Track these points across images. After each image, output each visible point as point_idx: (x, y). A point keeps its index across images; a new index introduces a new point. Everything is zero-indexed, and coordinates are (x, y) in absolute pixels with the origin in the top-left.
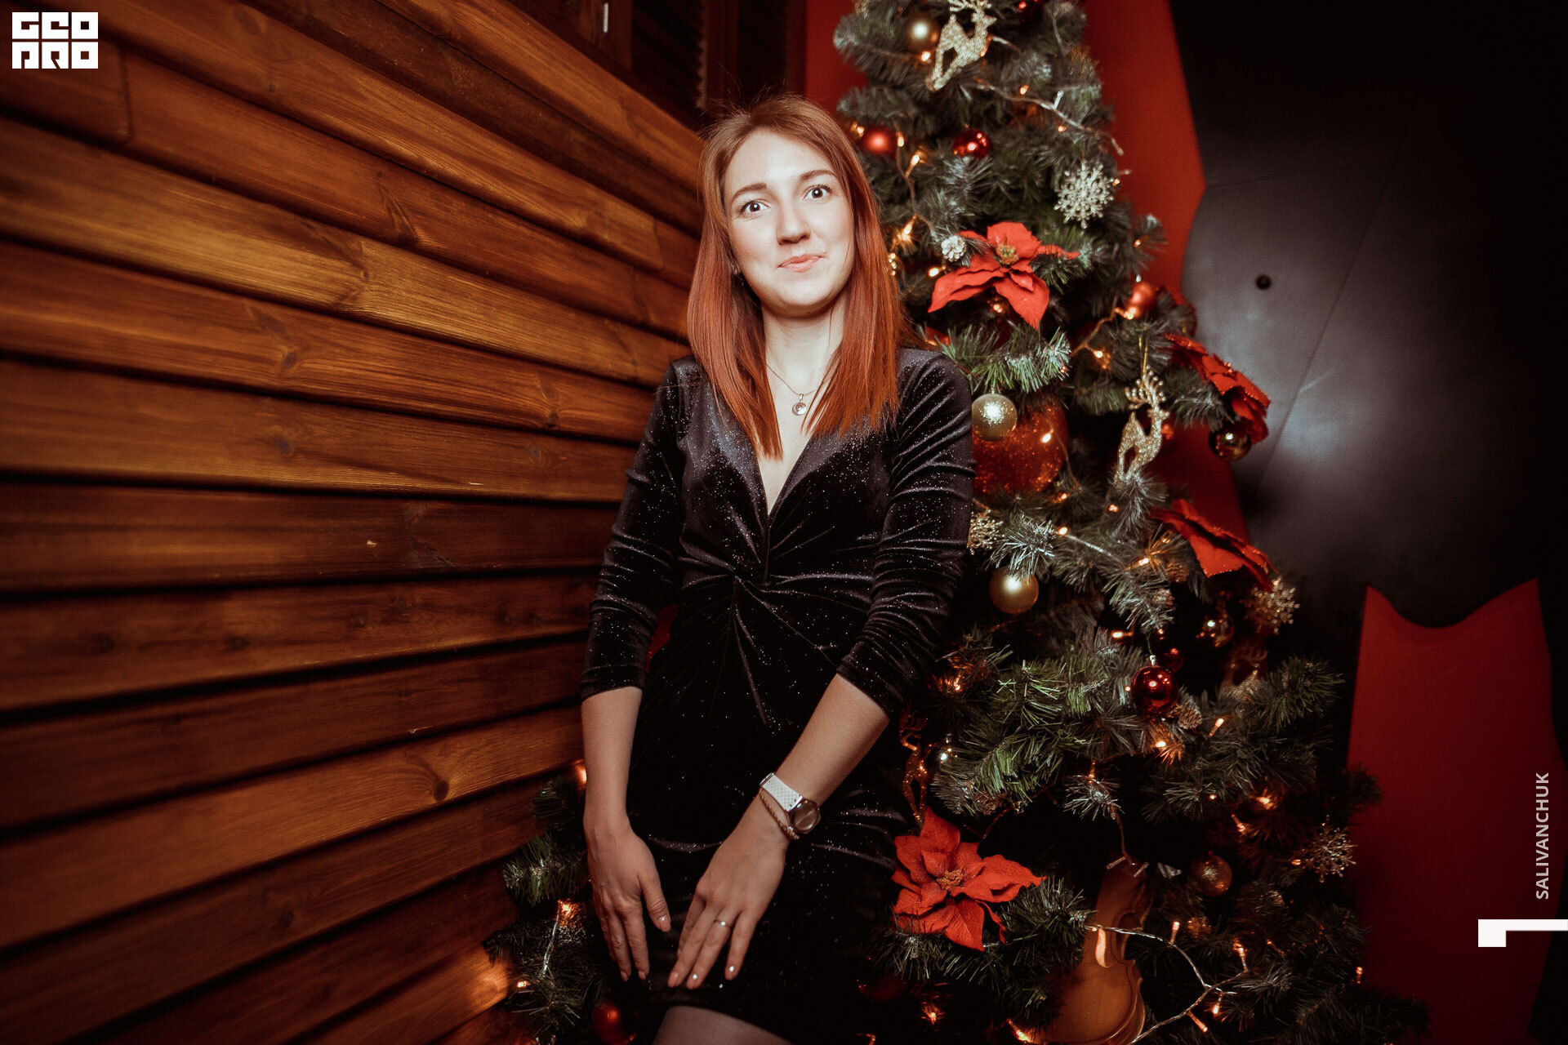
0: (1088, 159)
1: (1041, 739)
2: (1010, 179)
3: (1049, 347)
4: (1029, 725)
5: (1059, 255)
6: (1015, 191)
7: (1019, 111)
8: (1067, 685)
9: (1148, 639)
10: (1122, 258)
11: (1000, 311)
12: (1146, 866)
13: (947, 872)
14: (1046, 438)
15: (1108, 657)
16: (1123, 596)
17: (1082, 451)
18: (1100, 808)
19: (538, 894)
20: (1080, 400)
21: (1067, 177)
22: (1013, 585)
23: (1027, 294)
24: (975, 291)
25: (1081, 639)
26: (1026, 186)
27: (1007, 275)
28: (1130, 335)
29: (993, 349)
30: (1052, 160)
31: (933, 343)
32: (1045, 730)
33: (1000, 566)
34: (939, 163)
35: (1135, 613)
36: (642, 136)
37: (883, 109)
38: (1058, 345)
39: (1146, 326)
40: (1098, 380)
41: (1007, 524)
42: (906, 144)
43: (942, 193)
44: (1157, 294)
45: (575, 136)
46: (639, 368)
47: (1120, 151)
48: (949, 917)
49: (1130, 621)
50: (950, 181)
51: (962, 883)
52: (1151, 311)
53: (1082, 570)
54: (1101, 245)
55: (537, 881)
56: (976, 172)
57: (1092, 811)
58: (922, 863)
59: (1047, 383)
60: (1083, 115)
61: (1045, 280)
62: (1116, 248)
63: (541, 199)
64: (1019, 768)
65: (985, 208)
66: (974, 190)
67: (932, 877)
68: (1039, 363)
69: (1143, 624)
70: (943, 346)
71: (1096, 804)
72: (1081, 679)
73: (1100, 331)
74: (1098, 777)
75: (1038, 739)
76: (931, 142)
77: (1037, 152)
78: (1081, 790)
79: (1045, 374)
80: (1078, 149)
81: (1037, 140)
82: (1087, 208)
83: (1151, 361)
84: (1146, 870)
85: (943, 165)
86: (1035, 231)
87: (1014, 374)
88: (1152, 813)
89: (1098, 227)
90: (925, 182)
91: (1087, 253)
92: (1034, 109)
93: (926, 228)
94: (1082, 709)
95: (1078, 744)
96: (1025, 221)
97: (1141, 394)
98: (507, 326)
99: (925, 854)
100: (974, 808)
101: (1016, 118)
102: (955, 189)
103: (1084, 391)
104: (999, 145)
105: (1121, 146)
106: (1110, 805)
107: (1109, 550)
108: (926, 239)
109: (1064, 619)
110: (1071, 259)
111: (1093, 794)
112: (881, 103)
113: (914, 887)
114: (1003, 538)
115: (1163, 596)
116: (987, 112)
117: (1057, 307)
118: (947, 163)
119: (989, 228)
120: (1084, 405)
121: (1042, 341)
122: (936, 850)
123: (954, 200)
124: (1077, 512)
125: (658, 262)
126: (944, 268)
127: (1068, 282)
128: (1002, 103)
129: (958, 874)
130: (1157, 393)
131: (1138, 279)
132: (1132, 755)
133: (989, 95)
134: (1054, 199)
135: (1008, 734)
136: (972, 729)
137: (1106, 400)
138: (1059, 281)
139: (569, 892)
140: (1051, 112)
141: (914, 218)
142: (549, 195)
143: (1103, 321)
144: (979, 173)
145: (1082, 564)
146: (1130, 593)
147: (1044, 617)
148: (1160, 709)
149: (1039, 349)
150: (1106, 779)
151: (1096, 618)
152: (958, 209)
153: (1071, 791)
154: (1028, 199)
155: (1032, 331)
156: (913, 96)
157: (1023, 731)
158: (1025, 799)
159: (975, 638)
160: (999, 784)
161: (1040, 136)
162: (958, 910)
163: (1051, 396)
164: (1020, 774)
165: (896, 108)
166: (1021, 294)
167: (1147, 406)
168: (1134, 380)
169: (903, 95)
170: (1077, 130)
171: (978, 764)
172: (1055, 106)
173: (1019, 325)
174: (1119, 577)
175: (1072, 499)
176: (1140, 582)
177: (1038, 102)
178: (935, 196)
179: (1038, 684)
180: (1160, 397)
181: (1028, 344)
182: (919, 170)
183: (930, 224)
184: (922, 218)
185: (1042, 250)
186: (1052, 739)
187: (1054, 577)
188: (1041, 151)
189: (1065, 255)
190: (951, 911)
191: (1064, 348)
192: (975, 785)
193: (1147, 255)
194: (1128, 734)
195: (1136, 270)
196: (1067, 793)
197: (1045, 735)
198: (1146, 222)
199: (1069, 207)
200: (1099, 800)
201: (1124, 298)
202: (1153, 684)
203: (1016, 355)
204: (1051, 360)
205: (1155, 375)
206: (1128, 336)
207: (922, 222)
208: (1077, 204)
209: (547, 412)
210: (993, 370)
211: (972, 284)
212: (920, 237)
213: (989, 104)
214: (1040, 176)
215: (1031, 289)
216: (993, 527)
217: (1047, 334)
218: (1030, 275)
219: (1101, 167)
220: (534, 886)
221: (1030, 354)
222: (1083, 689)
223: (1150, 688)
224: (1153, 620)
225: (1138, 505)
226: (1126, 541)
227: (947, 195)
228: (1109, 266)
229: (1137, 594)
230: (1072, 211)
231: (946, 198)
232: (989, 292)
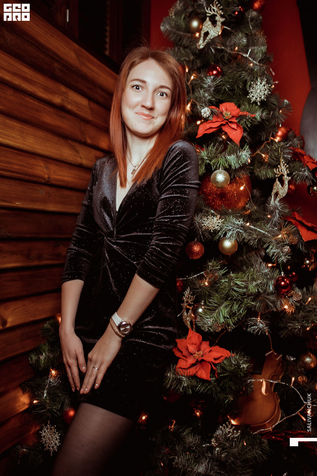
0: (261, 77)
1: (238, 302)
2: (229, 85)
3: (242, 151)
4: (234, 297)
5: (247, 115)
6: (232, 90)
7: (234, 57)
8: (248, 282)
9: (281, 265)
10: (274, 117)
11: (224, 138)
12: (281, 356)
13: (197, 352)
14: (242, 188)
15: (266, 273)
16: (272, 249)
17: (258, 194)
18: (262, 330)
19: (42, 366)
20: (256, 174)
21: (252, 84)
22: (227, 244)
23: (235, 131)
24: (214, 130)
25: (255, 266)
26: (236, 88)
27: (227, 123)
28: (276, 147)
29: (221, 153)
30: (247, 77)
31: (198, 150)
32: (240, 299)
33: (223, 236)
34: (201, 79)
35: (276, 255)
36: (83, 66)
37: (180, 57)
38: (246, 150)
39: (282, 144)
40: (264, 166)
41: (226, 220)
42: (189, 71)
43: (202, 91)
44: (288, 132)
45: (56, 65)
46: (83, 160)
47: (274, 74)
48: (198, 368)
49: (274, 259)
50: (205, 86)
51: (202, 356)
52: (285, 138)
53: (255, 239)
54: (265, 112)
55: (42, 361)
56: (216, 82)
57: (259, 331)
58: (187, 349)
59: (241, 166)
60: (259, 59)
61: (242, 125)
62: (272, 113)
63: (43, 91)
64: (230, 314)
65: (219, 97)
66: (215, 89)
67: (191, 354)
68: (238, 157)
69: (279, 260)
70: (202, 152)
71: (260, 329)
72: (253, 279)
73: (264, 146)
74: (261, 319)
75: (237, 303)
76: (199, 70)
77: (240, 74)
78: (254, 323)
79: (241, 162)
80: (256, 72)
81: (241, 69)
82: (260, 97)
83: (284, 158)
84: (282, 357)
85: (203, 79)
86: (239, 107)
87: (229, 162)
88: (283, 334)
89: (264, 104)
90: (196, 86)
91: (259, 115)
92: (240, 56)
93: (196, 105)
94: (254, 291)
95: (253, 305)
96: (235, 102)
97: (280, 170)
98: (30, 141)
99: (188, 345)
100: (212, 329)
101: (233, 60)
102: (208, 89)
103: (258, 170)
104: (226, 71)
105: (274, 71)
106: (265, 329)
107: (266, 231)
108: (196, 109)
109: (249, 259)
110: (252, 117)
111: (259, 325)
112: (179, 54)
113: (184, 358)
114: (224, 226)
115: (287, 249)
116: (221, 58)
117: (247, 136)
118: (204, 78)
119: (220, 104)
120: (258, 175)
121: (239, 149)
122: (193, 344)
123: (207, 94)
124: (254, 217)
125: (90, 118)
126: (203, 120)
127: (251, 126)
128: (227, 54)
129: (201, 352)
130: (286, 170)
131: (280, 126)
132: (275, 311)
133: (222, 51)
134: (248, 93)
135: (225, 301)
136: (212, 299)
137: (266, 173)
138: (247, 126)
139: (55, 365)
140: (246, 58)
141: (192, 100)
142: (47, 89)
143: (266, 142)
144: (217, 82)
145: (256, 236)
146: (274, 248)
147: (241, 258)
148: (286, 292)
149: (238, 152)
150: (264, 320)
151: (262, 259)
152: (209, 97)
153: (250, 324)
154: (237, 93)
155: (236, 145)
156: (192, 51)
157: (231, 299)
158: (232, 326)
159: (213, 264)
160: (222, 320)
161: (242, 68)
162: (201, 366)
163: (243, 171)
164: (230, 316)
165: (185, 56)
166: (232, 131)
167: (282, 175)
168: (277, 165)
169: (188, 51)
170: (256, 65)
171: (214, 313)
172: (248, 56)
173: (231, 142)
174: (270, 242)
175: (252, 211)
176: (278, 244)
177: (241, 53)
178: (199, 92)
179: (237, 281)
180: (287, 171)
181: (234, 150)
182: (194, 82)
183: (197, 103)
184: (194, 101)
185: (240, 113)
186: (243, 303)
187: (245, 242)
188: (242, 74)
189: (249, 115)
190: (198, 367)
191: (248, 151)
192: (213, 321)
193: (284, 116)
194: (273, 302)
195: (280, 122)
196: (249, 325)
197: (240, 302)
198: (284, 102)
199: (253, 96)
200: (261, 327)
201: (274, 133)
202: (283, 283)
203: (230, 155)
204: (243, 156)
205: (285, 163)
206: (275, 148)
207: (194, 102)
208: (256, 95)
209: (46, 176)
210: (221, 161)
211: (213, 127)
212: (194, 108)
213: (222, 54)
214: (241, 84)
215: (236, 129)
216: (220, 222)
217: (242, 147)
218: (236, 123)
219: (266, 80)
220: (41, 363)
221: (235, 154)
222: (254, 283)
223: (281, 284)
224: (283, 258)
225: (277, 213)
226: (273, 228)
227: (204, 91)
228: (268, 120)
229: (277, 248)
230: (254, 98)
231: (204, 93)
232: (220, 130)
